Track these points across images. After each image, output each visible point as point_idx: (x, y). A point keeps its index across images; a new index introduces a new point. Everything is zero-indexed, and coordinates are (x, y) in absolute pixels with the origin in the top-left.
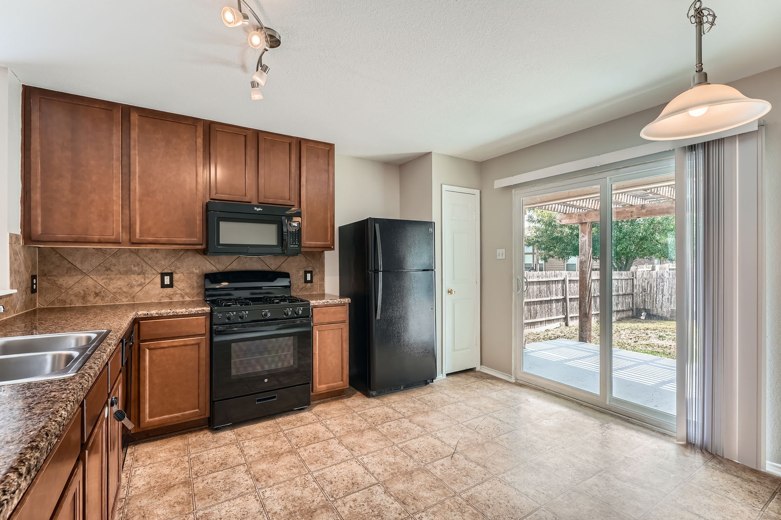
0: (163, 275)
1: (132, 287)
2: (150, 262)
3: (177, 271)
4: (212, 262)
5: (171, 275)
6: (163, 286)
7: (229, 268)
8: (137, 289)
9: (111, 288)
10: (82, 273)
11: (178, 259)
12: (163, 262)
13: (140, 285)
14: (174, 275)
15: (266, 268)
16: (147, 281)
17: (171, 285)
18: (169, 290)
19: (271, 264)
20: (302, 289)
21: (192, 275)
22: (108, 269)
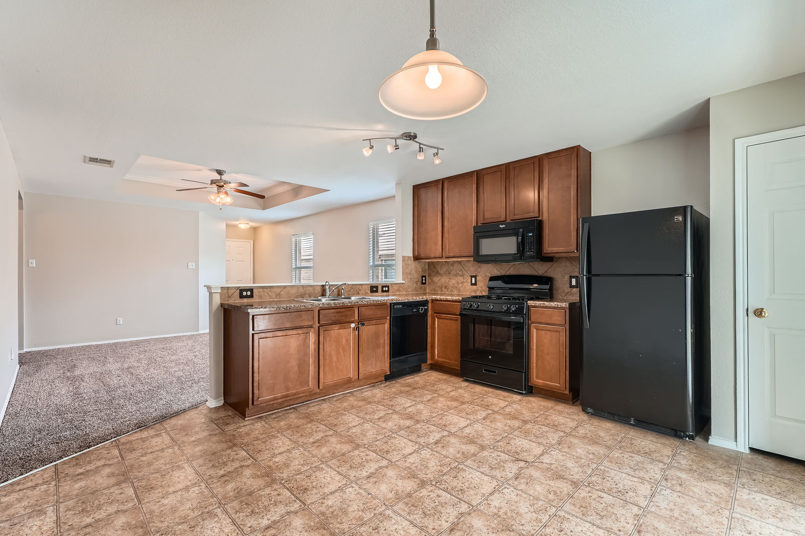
0: (472, 277)
1: (458, 284)
2: (466, 269)
3: (479, 274)
4: (498, 268)
5: (475, 277)
6: (472, 284)
7: (508, 273)
8: (461, 285)
9: (451, 283)
10: (441, 275)
11: (479, 267)
12: (472, 269)
13: (462, 283)
14: (477, 277)
15: (534, 273)
16: (465, 281)
17: (475, 284)
18: (474, 287)
19: (539, 270)
20: (567, 293)
21: (486, 277)
22: (449, 273)
